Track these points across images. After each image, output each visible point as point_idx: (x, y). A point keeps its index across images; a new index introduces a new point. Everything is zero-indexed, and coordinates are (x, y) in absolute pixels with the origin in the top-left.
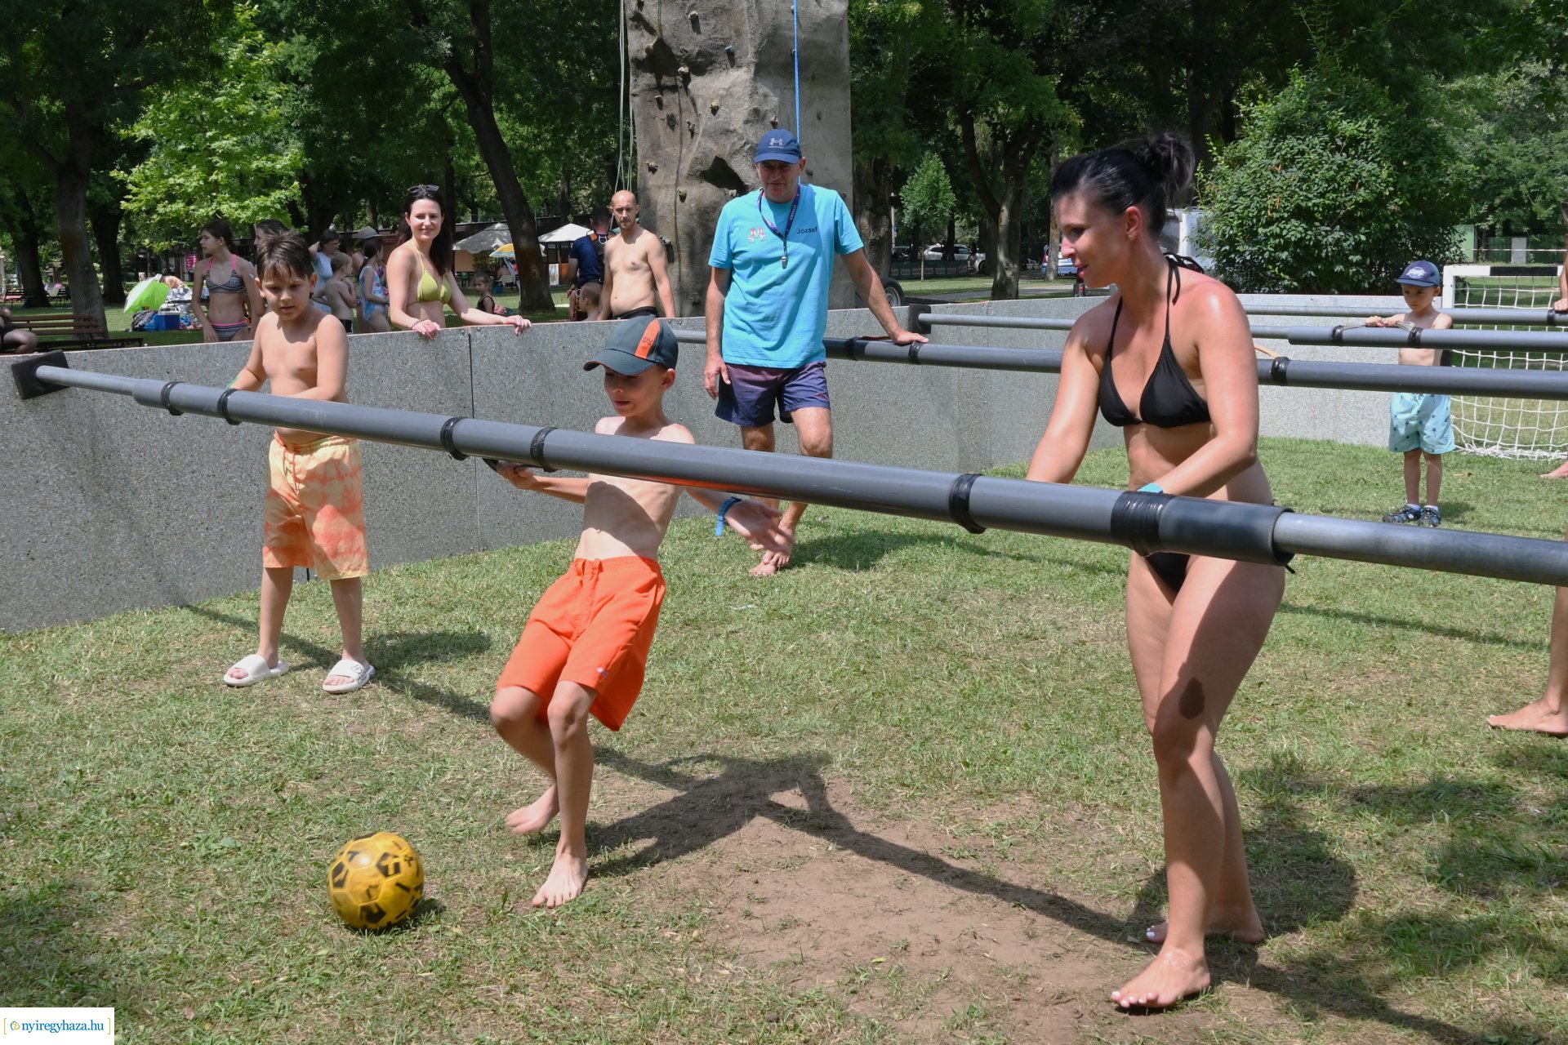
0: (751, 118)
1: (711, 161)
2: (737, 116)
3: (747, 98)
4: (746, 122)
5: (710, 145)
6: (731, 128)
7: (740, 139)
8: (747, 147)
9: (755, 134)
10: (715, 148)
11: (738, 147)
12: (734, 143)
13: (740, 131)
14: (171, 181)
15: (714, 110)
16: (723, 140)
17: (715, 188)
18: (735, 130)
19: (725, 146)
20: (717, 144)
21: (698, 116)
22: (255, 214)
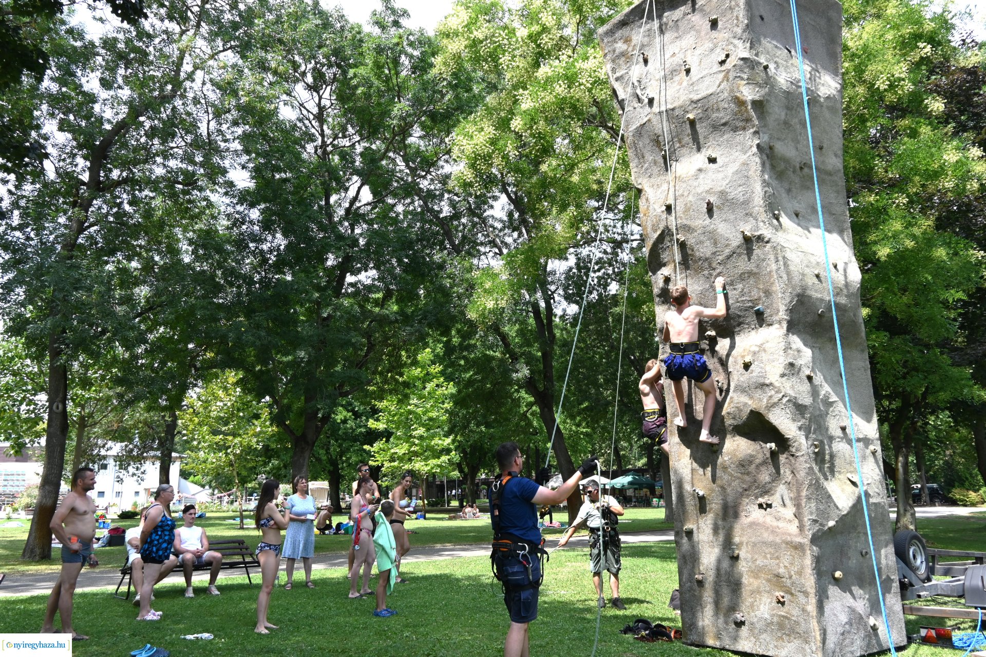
0: (787, 372)
1: (745, 415)
2: (772, 370)
3: (782, 353)
4: (783, 375)
5: (744, 399)
6: (767, 382)
7: (777, 392)
8: (785, 400)
9: (792, 387)
10: (750, 402)
11: (776, 400)
12: (771, 397)
13: (777, 384)
14: (392, 451)
15: (747, 366)
16: (758, 394)
17: (750, 442)
18: (771, 384)
19: (760, 400)
20: (751, 398)
21: (728, 374)
22: (432, 468)
